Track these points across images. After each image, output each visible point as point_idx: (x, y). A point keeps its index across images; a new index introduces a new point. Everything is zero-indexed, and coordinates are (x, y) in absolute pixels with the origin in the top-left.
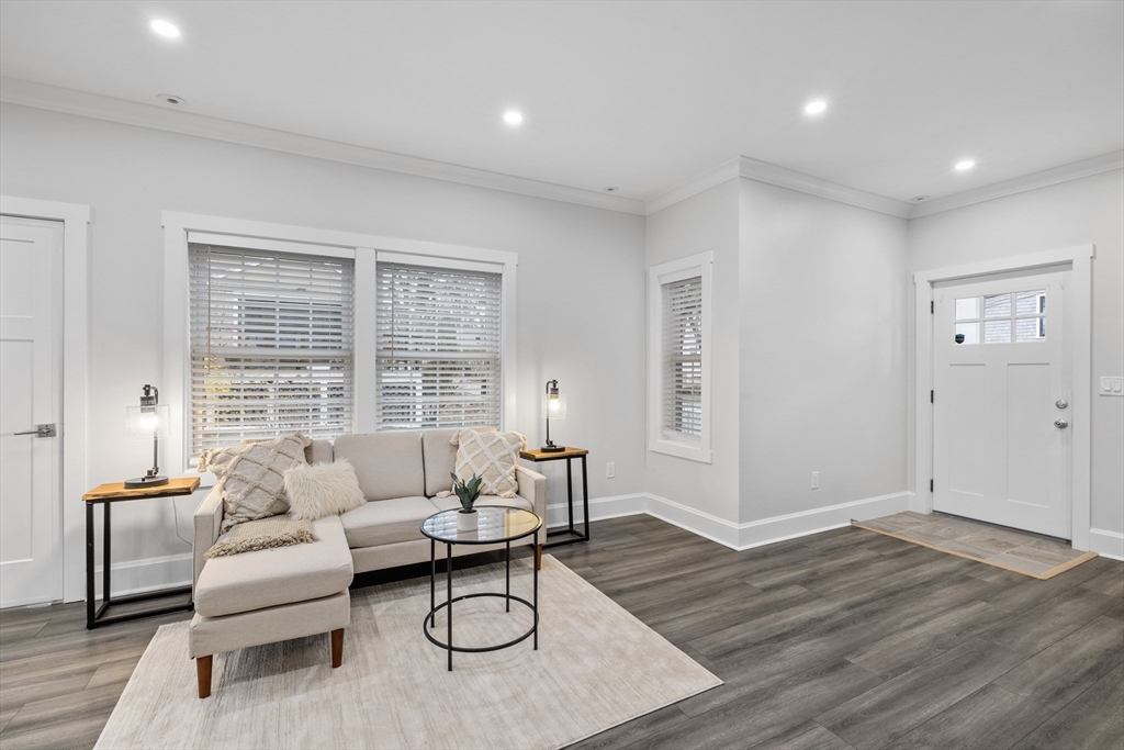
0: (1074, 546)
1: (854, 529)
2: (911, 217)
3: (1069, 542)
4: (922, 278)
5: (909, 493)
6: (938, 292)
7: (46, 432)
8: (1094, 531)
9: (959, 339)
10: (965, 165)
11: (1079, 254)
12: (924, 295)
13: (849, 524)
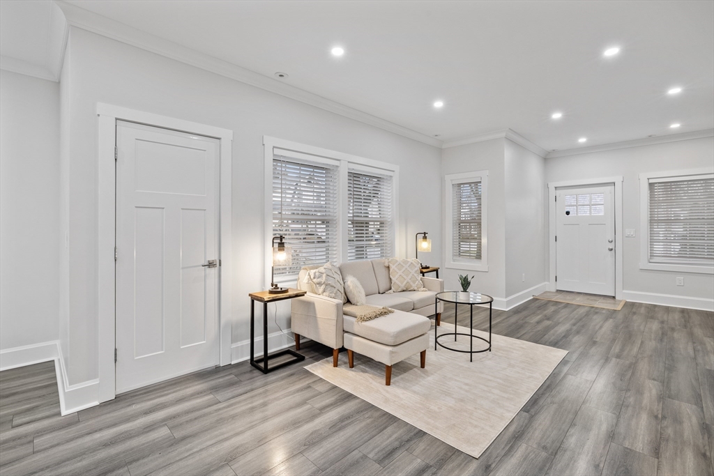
0: (617, 298)
1: (535, 300)
2: (547, 159)
3: (614, 297)
4: (552, 185)
5: (546, 283)
6: (559, 192)
7: (210, 265)
8: (624, 291)
9: (568, 213)
10: (582, 140)
11: (617, 180)
12: (552, 192)
13: (532, 298)
